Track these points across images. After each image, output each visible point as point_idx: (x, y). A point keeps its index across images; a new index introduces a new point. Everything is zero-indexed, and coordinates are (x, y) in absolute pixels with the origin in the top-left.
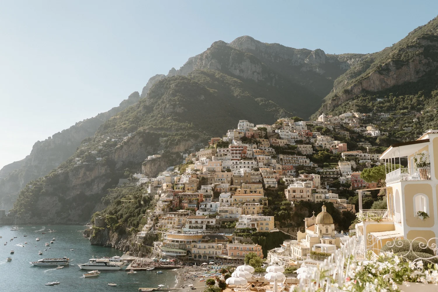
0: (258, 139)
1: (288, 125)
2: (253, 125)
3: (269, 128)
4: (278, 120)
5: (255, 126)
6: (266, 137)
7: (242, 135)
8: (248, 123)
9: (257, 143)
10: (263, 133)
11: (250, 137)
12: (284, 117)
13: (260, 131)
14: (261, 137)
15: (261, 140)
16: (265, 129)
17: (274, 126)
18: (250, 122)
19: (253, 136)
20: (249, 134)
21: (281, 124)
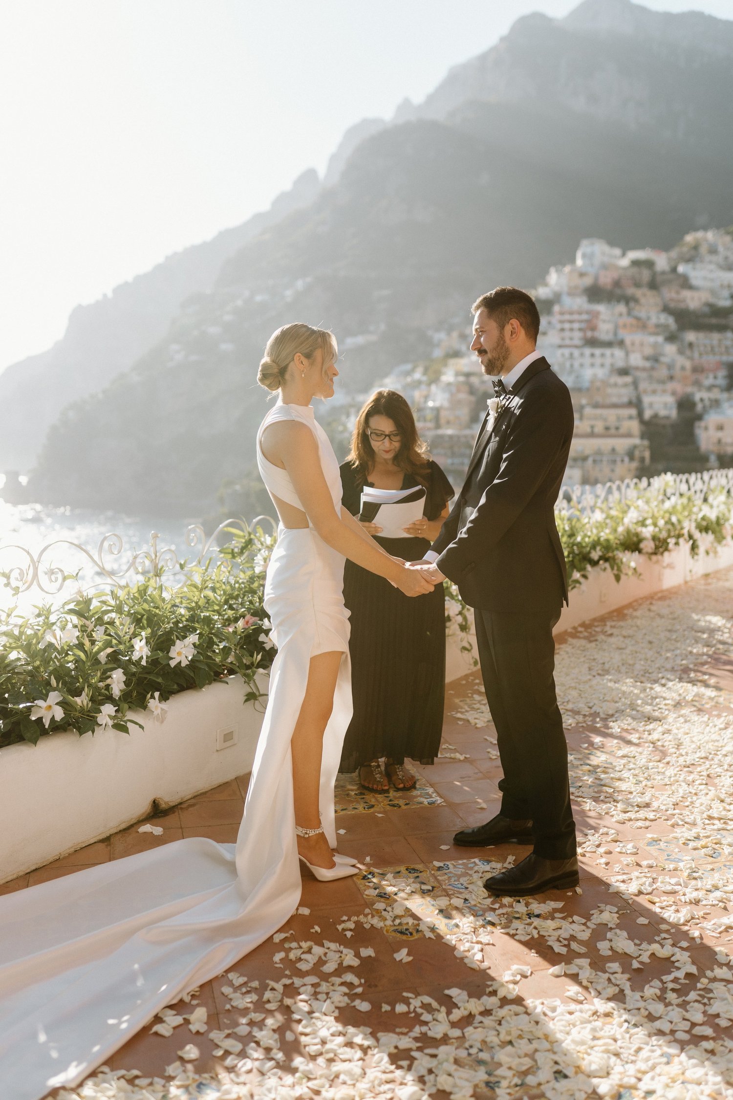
0: (631, 291)
1: (713, 251)
2: (617, 252)
3: (662, 261)
4: (689, 238)
5: (624, 255)
6: (653, 285)
7: (588, 281)
8: (606, 248)
9: (628, 300)
10: (646, 275)
11: (609, 287)
12: (705, 228)
13: (635, 270)
14: (637, 285)
15: (638, 293)
16: (649, 264)
17: (674, 254)
18: (612, 243)
19: (617, 284)
20: (606, 280)
21: (696, 247)
